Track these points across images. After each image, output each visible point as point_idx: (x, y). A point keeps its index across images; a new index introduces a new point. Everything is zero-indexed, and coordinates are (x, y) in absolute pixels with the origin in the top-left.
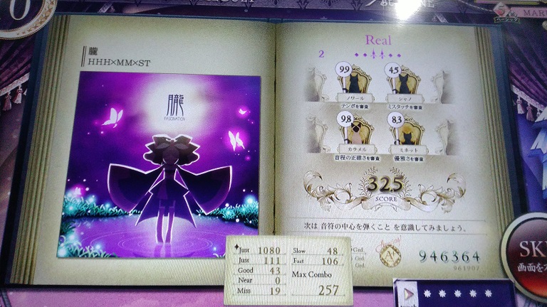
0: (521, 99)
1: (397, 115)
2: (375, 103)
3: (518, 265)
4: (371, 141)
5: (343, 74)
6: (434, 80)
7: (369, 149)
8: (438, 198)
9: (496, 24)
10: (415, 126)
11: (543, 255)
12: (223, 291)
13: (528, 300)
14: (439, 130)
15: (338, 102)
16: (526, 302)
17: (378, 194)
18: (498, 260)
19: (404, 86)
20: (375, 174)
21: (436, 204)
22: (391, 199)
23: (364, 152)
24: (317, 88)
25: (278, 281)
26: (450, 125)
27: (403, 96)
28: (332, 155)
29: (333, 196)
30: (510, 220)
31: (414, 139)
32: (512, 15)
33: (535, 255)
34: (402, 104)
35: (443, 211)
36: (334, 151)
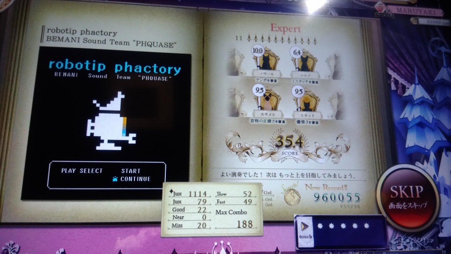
0: (394, 78)
1: (299, 88)
2: (282, 78)
3: (389, 204)
4: (279, 108)
5: (257, 55)
6: (328, 61)
7: (277, 115)
8: (329, 153)
9: (376, 18)
11: (407, 196)
12: (160, 227)
13: (396, 230)
14: (330, 100)
15: (254, 77)
16: (394, 231)
17: (283, 149)
18: (375, 200)
19: (305, 65)
20: (282, 134)
21: (328, 157)
22: (293, 153)
23: (273, 117)
24: (237, 65)
25: (204, 218)
26: (339, 97)
28: (248, 118)
29: (249, 151)
30: (384, 170)
31: (311, 107)
32: (389, 11)
33: (402, 196)
34: (303, 79)
35: (333, 163)
36: (250, 115)
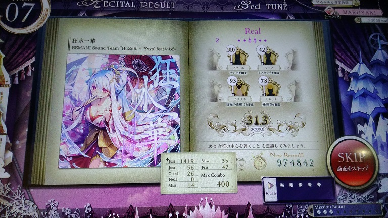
10: (276, 84)
27: (267, 66)
